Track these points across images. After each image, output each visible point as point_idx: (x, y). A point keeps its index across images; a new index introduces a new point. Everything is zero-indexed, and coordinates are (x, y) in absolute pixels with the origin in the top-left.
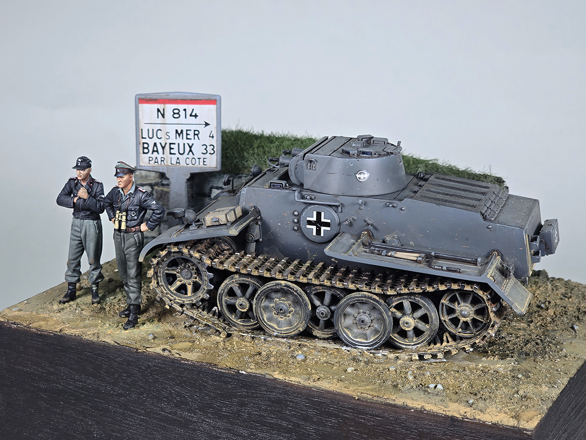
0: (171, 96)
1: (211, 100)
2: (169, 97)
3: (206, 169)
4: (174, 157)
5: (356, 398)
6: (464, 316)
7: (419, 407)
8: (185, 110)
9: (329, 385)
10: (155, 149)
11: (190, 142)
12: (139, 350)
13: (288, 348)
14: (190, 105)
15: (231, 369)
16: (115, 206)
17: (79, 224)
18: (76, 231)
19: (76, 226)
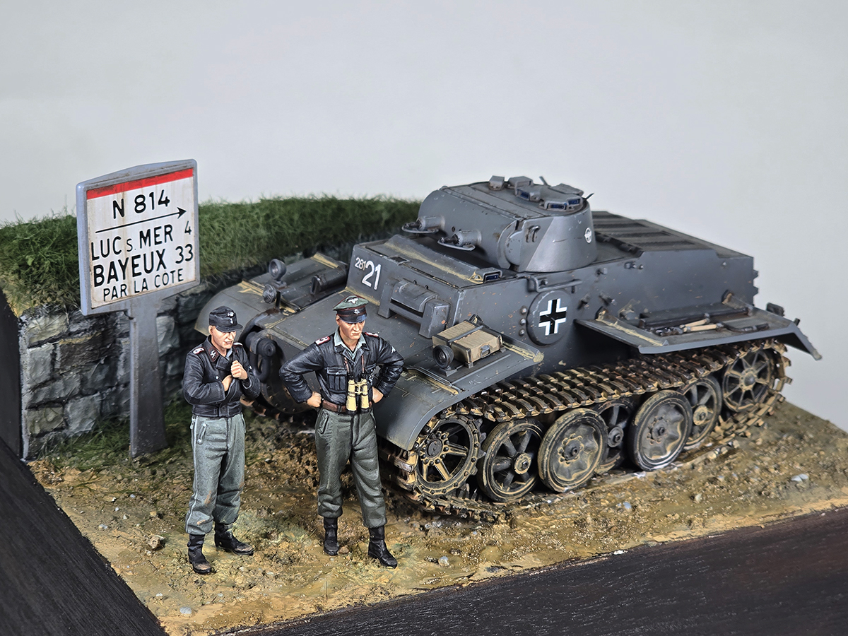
0: (133, 177)
1: (186, 170)
2: (130, 178)
3: (183, 287)
4: (139, 279)
5: (763, 527)
6: (747, 384)
7: (828, 507)
8: (152, 195)
9: (721, 524)
10: (112, 274)
11: (160, 248)
12: (464, 585)
13: (583, 503)
14: (158, 185)
15: (600, 555)
16: (337, 373)
17: (222, 428)
18: (217, 440)
19: (216, 433)
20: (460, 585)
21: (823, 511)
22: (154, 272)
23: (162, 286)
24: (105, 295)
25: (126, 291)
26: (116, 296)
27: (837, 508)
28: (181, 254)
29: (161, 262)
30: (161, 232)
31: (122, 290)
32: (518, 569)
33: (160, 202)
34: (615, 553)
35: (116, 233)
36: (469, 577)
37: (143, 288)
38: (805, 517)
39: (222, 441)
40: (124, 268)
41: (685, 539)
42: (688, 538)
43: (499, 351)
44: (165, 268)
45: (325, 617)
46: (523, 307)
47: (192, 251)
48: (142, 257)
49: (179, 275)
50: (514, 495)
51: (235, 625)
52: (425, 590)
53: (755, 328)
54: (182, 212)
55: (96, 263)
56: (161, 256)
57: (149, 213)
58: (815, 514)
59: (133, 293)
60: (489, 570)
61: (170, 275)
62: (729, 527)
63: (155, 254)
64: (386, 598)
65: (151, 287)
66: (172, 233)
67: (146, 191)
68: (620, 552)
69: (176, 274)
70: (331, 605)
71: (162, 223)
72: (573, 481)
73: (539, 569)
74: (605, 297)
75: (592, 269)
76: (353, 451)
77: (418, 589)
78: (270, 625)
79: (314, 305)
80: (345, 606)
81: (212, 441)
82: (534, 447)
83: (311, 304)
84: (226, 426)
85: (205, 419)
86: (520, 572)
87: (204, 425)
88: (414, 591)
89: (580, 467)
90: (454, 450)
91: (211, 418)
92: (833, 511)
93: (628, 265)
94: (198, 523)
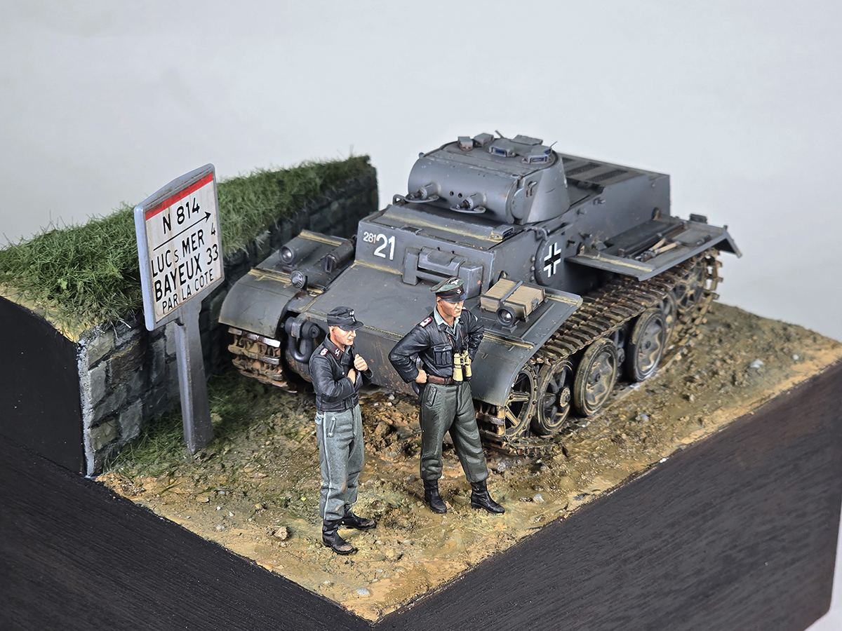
0: (174, 191)
1: (208, 176)
2: (171, 193)
3: (214, 286)
4: (185, 285)
5: (753, 413)
6: (692, 289)
7: (791, 386)
8: (187, 205)
9: (723, 418)
10: (167, 287)
11: (195, 253)
12: (565, 517)
13: (606, 421)
14: (191, 194)
15: (650, 466)
16: (444, 350)
17: (349, 419)
18: (345, 431)
19: (344, 424)
20: (563, 518)
21: (788, 390)
22: (194, 277)
23: (200, 289)
24: (164, 308)
25: (177, 300)
26: (171, 306)
27: (797, 385)
28: (210, 256)
29: (198, 267)
30: (195, 238)
31: (175, 300)
32: (597, 493)
33: (194, 210)
34: (661, 462)
35: (166, 248)
36: (565, 508)
37: (188, 294)
38: (777, 398)
39: (349, 430)
40: (174, 278)
41: (704, 437)
42: (706, 436)
43: (543, 301)
44: (201, 271)
45: (475, 570)
46: (532, 257)
47: (218, 251)
48: (185, 265)
49: (211, 275)
50: (558, 426)
51: (412, 595)
52: (539, 528)
53: (703, 241)
54: (208, 215)
55: (156, 279)
56: (197, 260)
57: (187, 222)
58: (784, 393)
59: (182, 301)
60: (577, 498)
61: (204, 276)
62: (730, 420)
63: (194, 260)
64: (514, 542)
65: (194, 292)
66: (203, 238)
67: (182, 202)
68: (664, 460)
69: (208, 274)
70: (475, 559)
71: (195, 229)
72: (598, 404)
73: (613, 489)
74: (582, 233)
75: (573, 211)
76: (457, 416)
77: (533, 529)
78: (437, 589)
79: (334, 282)
80: (486, 557)
81: (341, 432)
82: (570, 381)
83: (331, 282)
84: (351, 416)
85: (333, 413)
86: (599, 495)
87: (334, 419)
88: (531, 531)
89: (600, 390)
90: (517, 397)
91: (340, 411)
92: (794, 388)
93: (596, 201)
94: (337, 509)
